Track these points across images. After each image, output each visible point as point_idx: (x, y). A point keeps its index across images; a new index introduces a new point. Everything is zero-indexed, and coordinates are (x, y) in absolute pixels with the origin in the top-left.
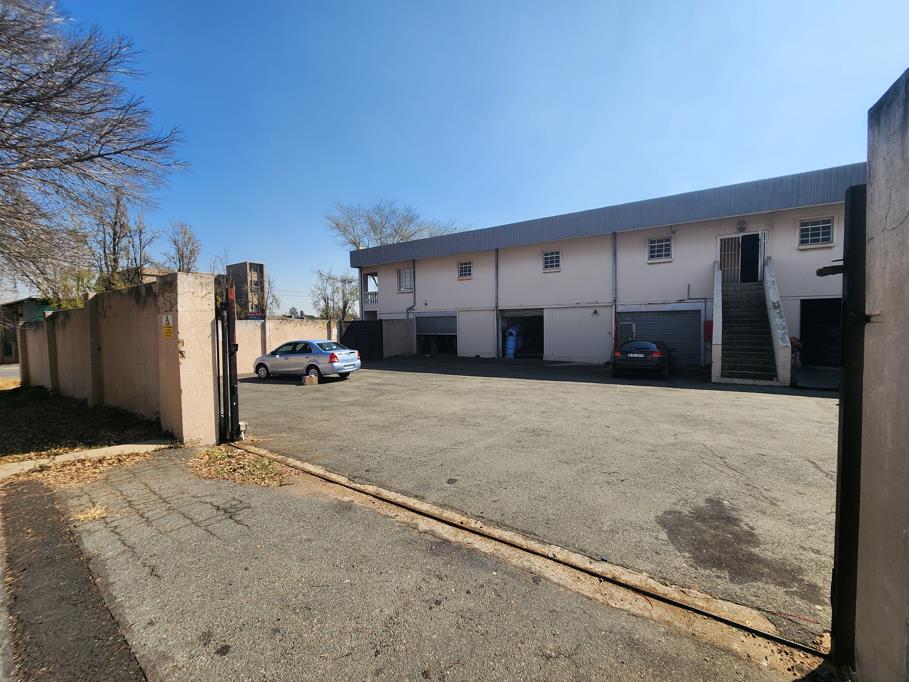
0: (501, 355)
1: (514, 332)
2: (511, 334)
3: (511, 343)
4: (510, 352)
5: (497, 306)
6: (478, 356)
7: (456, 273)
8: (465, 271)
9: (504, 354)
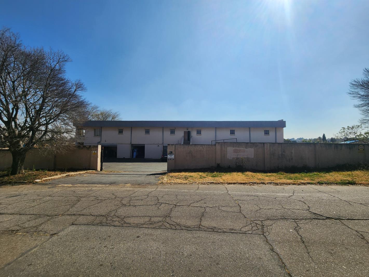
0: (132, 157)
1: (136, 151)
2: (135, 151)
3: (135, 154)
4: (135, 156)
5: (131, 143)
6: (124, 158)
7: (117, 132)
8: (121, 132)
9: (133, 157)
